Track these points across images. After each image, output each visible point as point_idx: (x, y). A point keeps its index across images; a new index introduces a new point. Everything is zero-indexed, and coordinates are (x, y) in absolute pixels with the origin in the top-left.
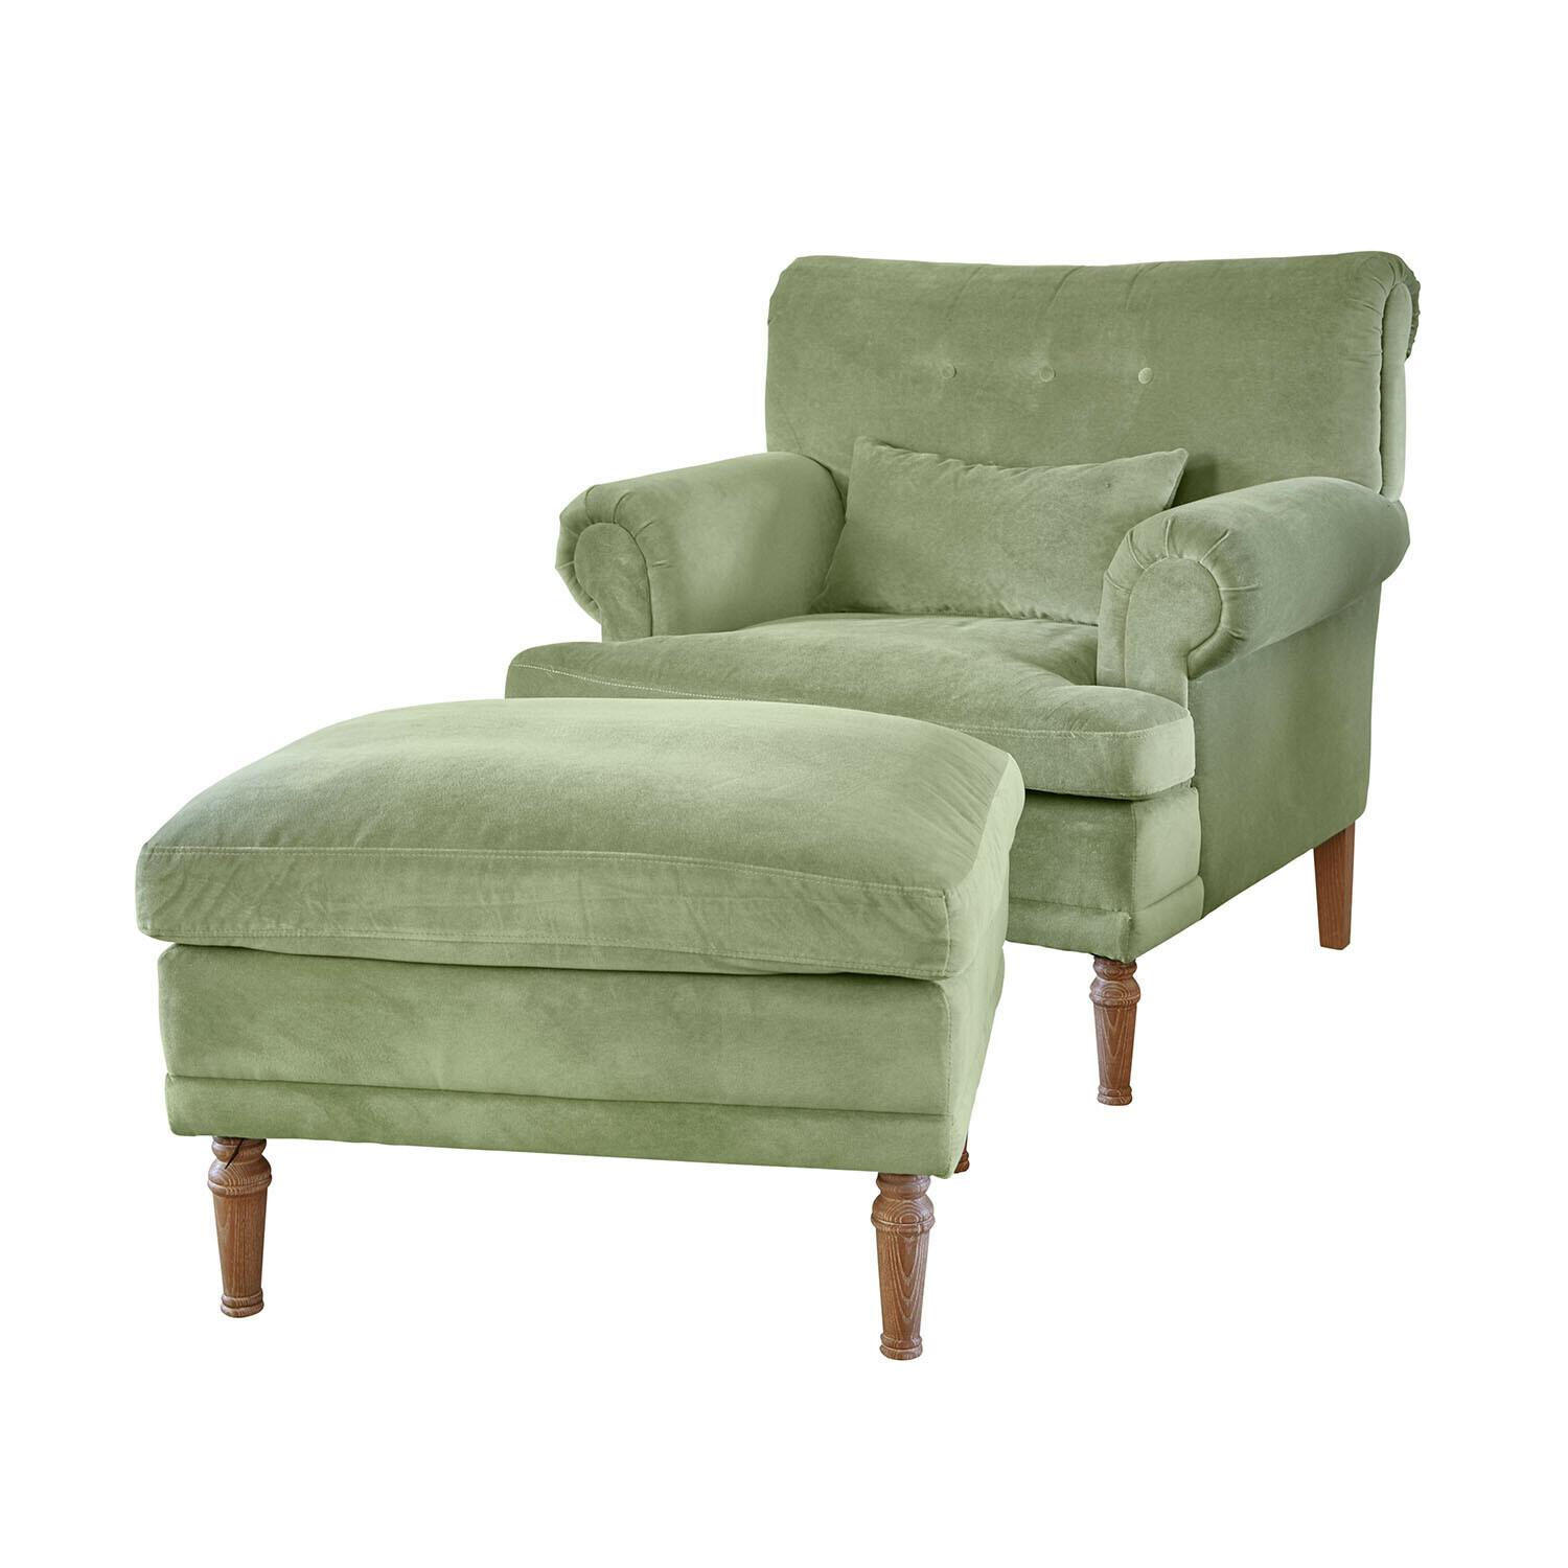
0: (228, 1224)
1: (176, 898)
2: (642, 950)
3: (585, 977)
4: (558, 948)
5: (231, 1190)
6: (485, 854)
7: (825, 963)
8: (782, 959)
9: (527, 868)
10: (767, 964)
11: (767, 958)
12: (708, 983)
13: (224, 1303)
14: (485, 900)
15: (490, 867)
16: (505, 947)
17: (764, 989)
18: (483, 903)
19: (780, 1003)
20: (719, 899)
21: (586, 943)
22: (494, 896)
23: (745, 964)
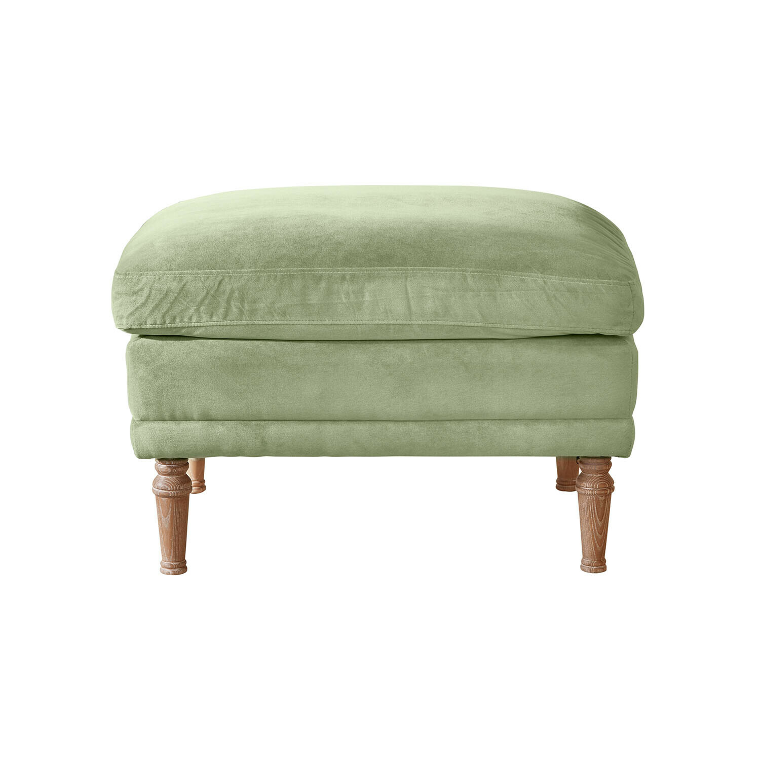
0: (169, 515)
1: (143, 305)
2: (446, 325)
3: (408, 345)
4: (391, 326)
5: (171, 493)
6: (344, 270)
7: (557, 329)
8: (531, 327)
9: (370, 278)
10: (522, 331)
11: (522, 327)
12: (485, 345)
13: (163, 567)
14: (346, 298)
15: (347, 277)
16: (358, 326)
17: (520, 347)
18: (344, 301)
19: (530, 353)
20: (492, 293)
21: (410, 323)
22: (352, 296)
23: (508, 331)
